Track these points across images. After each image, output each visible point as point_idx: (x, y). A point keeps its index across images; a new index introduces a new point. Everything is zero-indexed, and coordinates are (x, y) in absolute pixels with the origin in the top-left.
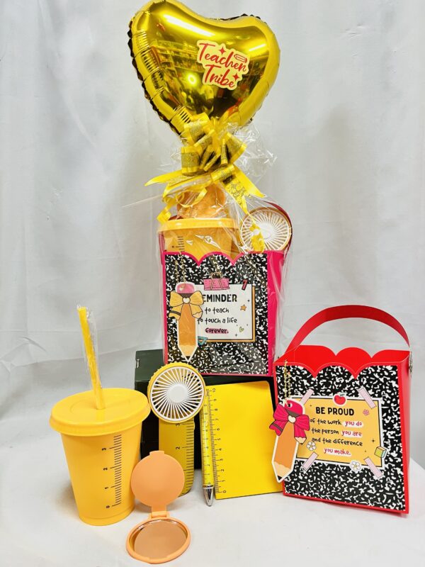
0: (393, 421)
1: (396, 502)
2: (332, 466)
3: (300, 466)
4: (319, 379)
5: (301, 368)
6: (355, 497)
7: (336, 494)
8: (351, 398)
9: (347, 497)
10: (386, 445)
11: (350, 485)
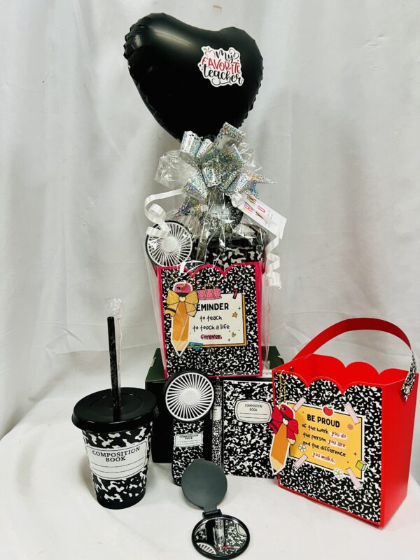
0: (374, 439)
1: (372, 514)
2: (319, 470)
3: (293, 463)
4: (311, 390)
5: (296, 378)
6: (336, 501)
7: (321, 495)
8: (338, 411)
9: (330, 499)
10: (367, 461)
11: (333, 490)
